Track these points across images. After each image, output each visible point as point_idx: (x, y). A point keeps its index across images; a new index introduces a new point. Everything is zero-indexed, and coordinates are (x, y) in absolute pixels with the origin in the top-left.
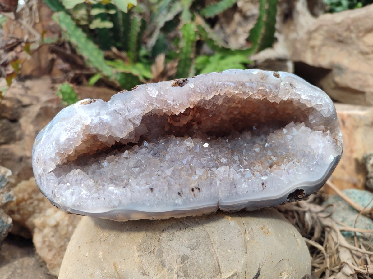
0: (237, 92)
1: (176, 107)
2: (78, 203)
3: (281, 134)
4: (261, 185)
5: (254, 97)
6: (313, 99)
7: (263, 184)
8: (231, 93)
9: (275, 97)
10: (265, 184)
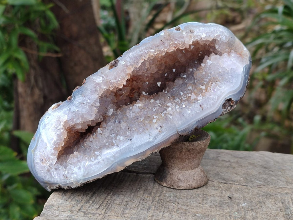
0: (156, 53)
1: (119, 82)
2: (87, 172)
3: (201, 68)
4: (199, 107)
5: (169, 52)
6: (210, 34)
7: (201, 106)
8: (152, 55)
9: (183, 44)
10: (202, 105)
